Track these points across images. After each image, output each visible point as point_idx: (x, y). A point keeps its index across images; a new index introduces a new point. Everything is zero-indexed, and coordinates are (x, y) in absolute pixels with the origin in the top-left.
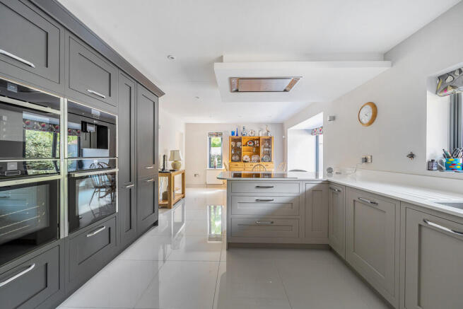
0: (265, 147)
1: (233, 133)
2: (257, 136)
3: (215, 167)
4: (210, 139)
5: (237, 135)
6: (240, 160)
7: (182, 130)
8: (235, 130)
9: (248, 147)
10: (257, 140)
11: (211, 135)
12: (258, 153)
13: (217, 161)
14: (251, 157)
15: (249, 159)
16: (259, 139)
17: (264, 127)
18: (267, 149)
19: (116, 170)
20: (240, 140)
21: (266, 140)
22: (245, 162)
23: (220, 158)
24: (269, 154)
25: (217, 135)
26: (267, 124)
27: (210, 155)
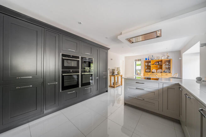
0: (166, 65)
1: (146, 59)
2: (160, 59)
3: (138, 75)
4: (136, 62)
5: (148, 60)
6: (150, 72)
7: (124, 59)
8: (147, 57)
9: (155, 65)
10: (160, 61)
11: (136, 60)
12: (161, 68)
14: (157, 70)
15: (156, 71)
16: (161, 61)
17: (166, 54)
18: (168, 66)
19: (93, 73)
20: (150, 62)
21: (167, 61)
22: (153, 72)
23: (140, 70)
24: (169, 68)
25: (139, 60)
26: (167, 53)
27: (136, 69)
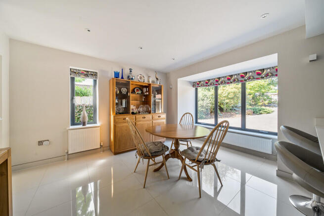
2: (146, 82)
3: (84, 124)
4: (73, 79)
5: (122, 78)
8: (120, 71)
11: (75, 73)
13: (86, 115)
16: (149, 87)
20: (127, 85)
23: (92, 110)
25: (87, 74)
27: (73, 105)
